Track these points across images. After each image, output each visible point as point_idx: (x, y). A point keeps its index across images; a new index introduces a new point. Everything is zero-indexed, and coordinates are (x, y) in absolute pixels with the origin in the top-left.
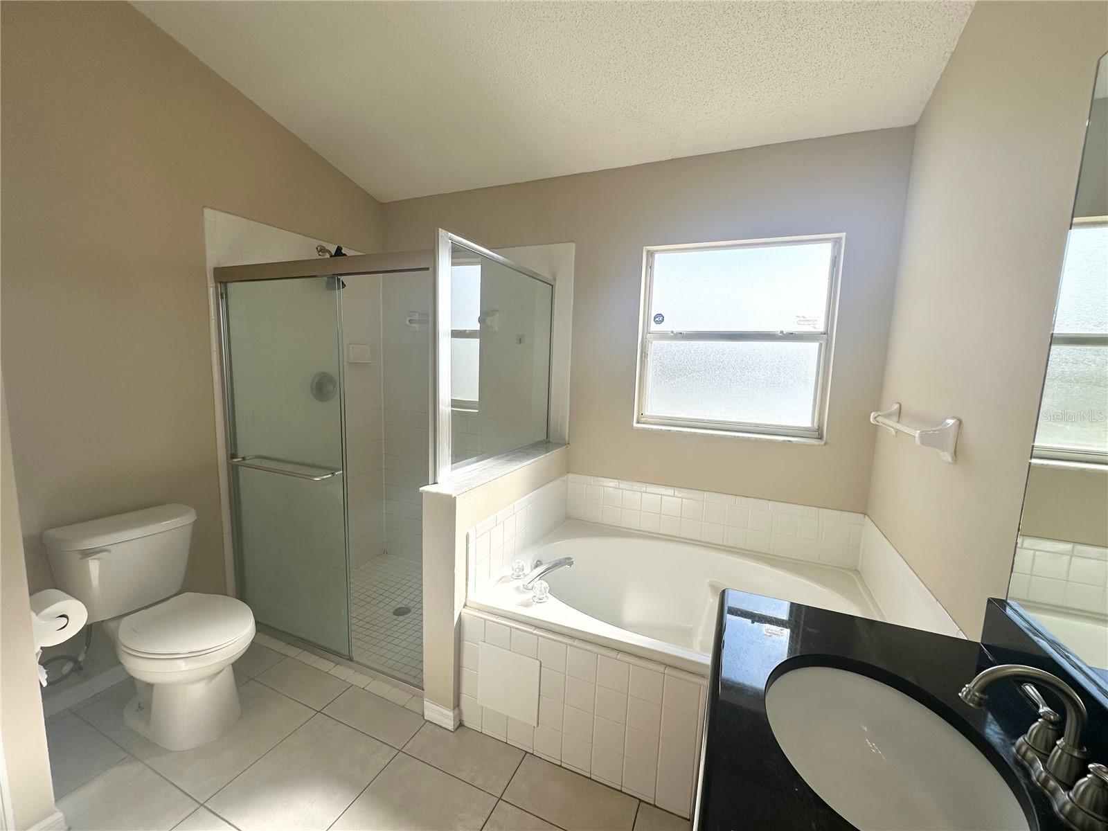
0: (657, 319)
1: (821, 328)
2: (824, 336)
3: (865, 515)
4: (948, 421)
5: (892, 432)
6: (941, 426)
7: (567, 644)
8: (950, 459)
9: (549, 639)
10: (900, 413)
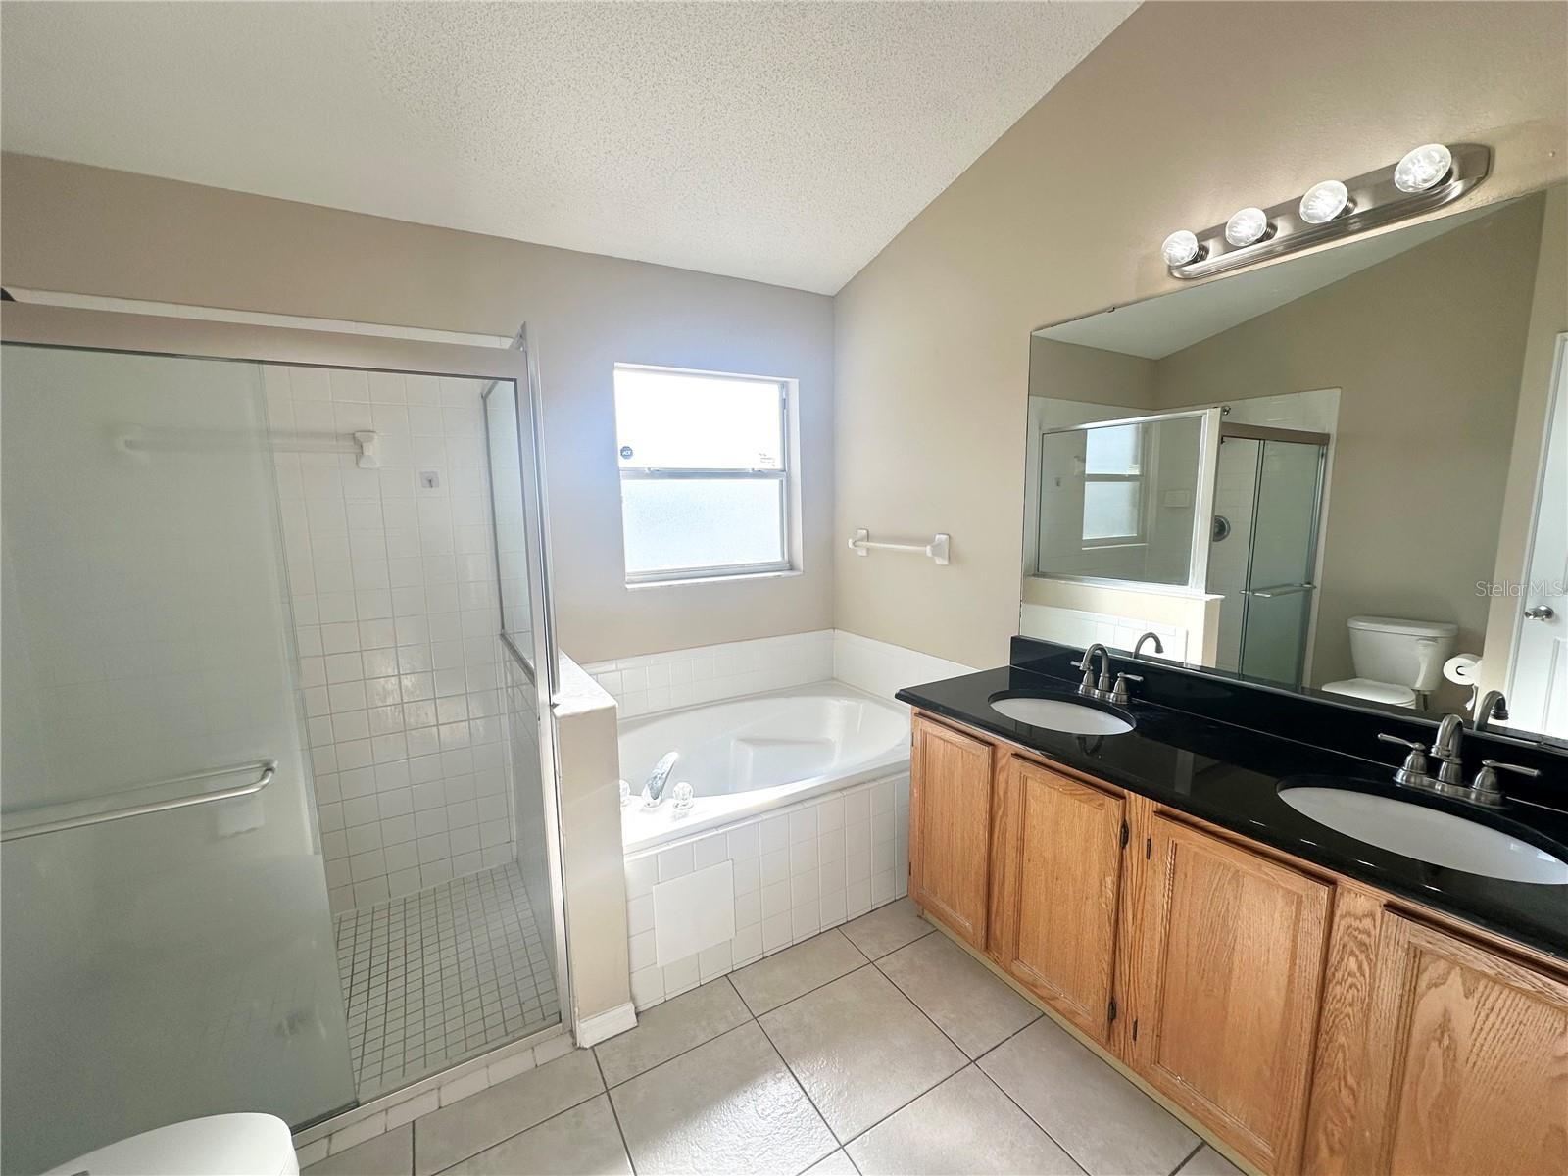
0: (625, 453)
1: (779, 466)
2: (784, 474)
3: (834, 629)
4: (937, 537)
5: (860, 553)
6: (936, 542)
7: (758, 823)
8: (946, 563)
9: (738, 829)
10: (868, 537)
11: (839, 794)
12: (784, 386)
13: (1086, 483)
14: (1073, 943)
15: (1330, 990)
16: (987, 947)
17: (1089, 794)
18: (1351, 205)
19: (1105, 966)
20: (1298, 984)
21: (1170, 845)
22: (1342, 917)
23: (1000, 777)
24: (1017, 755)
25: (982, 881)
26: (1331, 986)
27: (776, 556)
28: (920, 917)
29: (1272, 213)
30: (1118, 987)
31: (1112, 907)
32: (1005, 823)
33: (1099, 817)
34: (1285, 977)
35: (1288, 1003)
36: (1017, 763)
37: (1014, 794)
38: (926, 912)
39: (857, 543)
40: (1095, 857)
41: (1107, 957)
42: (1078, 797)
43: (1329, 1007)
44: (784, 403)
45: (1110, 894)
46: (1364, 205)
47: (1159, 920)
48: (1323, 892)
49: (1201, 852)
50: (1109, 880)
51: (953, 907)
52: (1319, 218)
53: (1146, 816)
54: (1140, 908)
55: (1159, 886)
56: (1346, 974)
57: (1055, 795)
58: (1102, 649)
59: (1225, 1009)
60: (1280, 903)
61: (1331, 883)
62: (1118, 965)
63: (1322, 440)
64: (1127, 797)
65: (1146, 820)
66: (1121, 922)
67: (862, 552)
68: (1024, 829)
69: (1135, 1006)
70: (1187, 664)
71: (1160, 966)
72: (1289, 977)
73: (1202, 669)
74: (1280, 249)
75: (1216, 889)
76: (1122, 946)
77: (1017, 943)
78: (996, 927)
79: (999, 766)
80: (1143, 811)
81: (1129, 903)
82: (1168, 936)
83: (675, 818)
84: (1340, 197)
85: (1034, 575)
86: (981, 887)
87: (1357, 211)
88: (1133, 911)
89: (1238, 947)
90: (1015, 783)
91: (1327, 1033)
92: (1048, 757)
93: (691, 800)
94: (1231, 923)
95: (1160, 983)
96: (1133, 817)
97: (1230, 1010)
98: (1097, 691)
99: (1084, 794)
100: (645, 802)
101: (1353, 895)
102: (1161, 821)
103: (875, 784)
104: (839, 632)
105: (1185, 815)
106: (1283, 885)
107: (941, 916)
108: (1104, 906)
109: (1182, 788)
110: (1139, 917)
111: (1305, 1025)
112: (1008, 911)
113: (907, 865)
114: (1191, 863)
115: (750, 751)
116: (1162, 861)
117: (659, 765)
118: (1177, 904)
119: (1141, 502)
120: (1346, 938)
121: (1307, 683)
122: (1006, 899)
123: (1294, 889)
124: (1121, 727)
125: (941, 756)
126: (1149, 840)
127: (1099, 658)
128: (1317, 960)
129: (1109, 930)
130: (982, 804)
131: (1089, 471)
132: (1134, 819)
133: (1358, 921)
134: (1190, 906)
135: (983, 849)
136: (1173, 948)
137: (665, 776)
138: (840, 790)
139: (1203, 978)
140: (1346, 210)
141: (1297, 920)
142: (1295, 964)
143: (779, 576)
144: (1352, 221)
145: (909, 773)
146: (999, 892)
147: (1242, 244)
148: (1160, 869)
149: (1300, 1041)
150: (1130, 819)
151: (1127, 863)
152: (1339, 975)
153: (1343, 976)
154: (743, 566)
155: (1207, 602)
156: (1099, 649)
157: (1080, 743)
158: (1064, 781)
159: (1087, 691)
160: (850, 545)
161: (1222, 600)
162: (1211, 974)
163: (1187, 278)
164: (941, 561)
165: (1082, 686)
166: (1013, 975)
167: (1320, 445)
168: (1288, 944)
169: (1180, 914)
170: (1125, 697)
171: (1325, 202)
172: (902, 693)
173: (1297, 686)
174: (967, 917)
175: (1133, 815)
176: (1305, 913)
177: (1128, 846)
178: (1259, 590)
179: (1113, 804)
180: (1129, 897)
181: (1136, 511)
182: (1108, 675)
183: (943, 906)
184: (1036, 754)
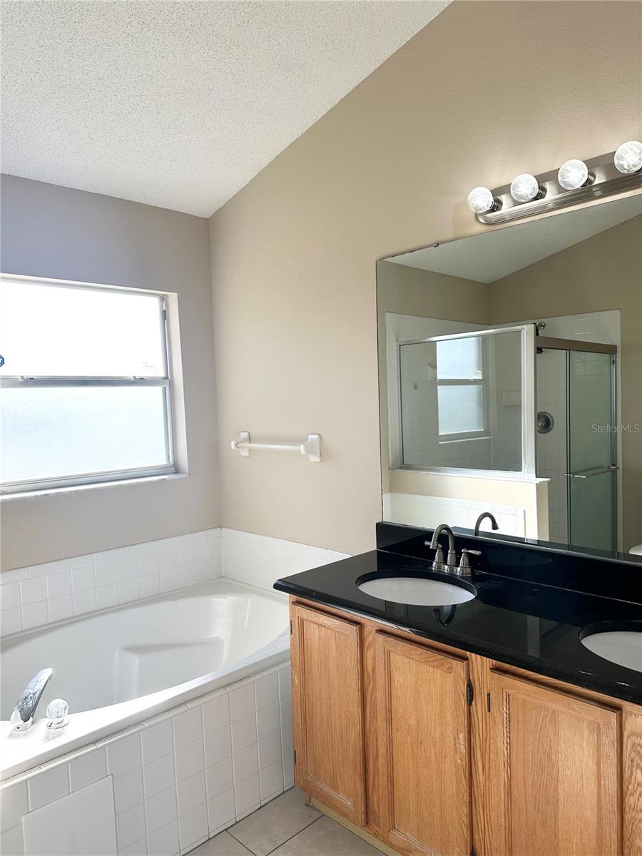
1: (162, 374)
2: (168, 379)
3: (221, 527)
4: (310, 437)
5: (243, 454)
6: (309, 441)
7: (139, 731)
8: (318, 460)
9: (116, 741)
10: (250, 439)
11: (223, 691)
12: (163, 299)
13: (439, 387)
14: (438, 803)
15: (627, 801)
16: (367, 822)
17: (439, 660)
18: (591, 178)
19: (465, 819)
20: (605, 801)
21: (505, 696)
22: (629, 737)
23: (368, 654)
24: (381, 631)
25: (359, 758)
26: (627, 798)
27: (161, 460)
28: (307, 805)
29: (541, 179)
30: (476, 836)
31: (466, 761)
32: (375, 698)
33: (450, 679)
34: (595, 797)
35: (600, 818)
36: (381, 637)
37: (380, 669)
38: (313, 799)
39: (240, 445)
40: (449, 718)
41: (465, 809)
42: (431, 664)
43: (627, 817)
44: (165, 315)
45: (463, 749)
46: (600, 179)
47: (502, 766)
48: (613, 717)
49: (528, 699)
50: (461, 736)
51: (335, 788)
52: (571, 186)
53: (485, 672)
54: (487, 759)
55: (499, 733)
56: (636, 785)
57: (413, 664)
58: (447, 528)
59: (556, 836)
60: (586, 733)
61: (617, 708)
62: (474, 816)
63: (610, 350)
64: (469, 657)
65: (485, 677)
66: (474, 774)
67: (245, 453)
68: (390, 700)
69: (491, 849)
70: (527, 539)
71: (506, 807)
72: (598, 796)
73: (539, 543)
74: (551, 206)
75: (541, 729)
76: (477, 798)
77: (392, 812)
78: (374, 799)
79: (366, 644)
80: (482, 670)
81: (479, 755)
82: (510, 780)
83: (48, 738)
84: (583, 172)
85: (400, 468)
86: (358, 764)
87: (597, 182)
88: (483, 762)
89: (561, 777)
90: (380, 658)
91: (629, 840)
92: (417, 633)
93: (67, 718)
94: (554, 757)
95: (507, 825)
96: (475, 676)
97: (560, 837)
98: (446, 567)
99: (436, 660)
100: (14, 726)
101: (634, 717)
102: (496, 676)
103: (259, 676)
104: (227, 530)
105: (513, 668)
106: (586, 717)
107: (326, 800)
108: (459, 761)
109: (533, 651)
110: (487, 767)
111: (613, 836)
112: (382, 781)
113: (293, 754)
114: (521, 710)
115: (135, 660)
116: (499, 711)
117: (31, 685)
118: (514, 748)
119: (485, 402)
120: (633, 754)
121: (620, 549)
122: (381, 771)
123: (594, 719)
124: (464, 596)
125: (316, 640)
126: (489, 695)
127: (446, 535)
128: (615, 777)
129: (464, 783)
130: (354, 682)
131: (439, 377)
132: (476, 678)
133: (639, 738)
134: (524, 749)
135: (358, 728)
136: (514, 789)
137: (38, 693)
138: (224, 687)
139: (538, 811)
140: (589, 181)
141: (599, 745)
142: (601, 784)
143: (164, 479)
144: (594, 189)
145: (290, 663)
146: (374, 766)
147: (523, 201)
148: (499, 720)
149: (611, 851)
150: (473, 678)
151: (475, 718)
152: (631, 787)
153: (634, 787)
154: (125, 471)
155: (537, 484)
156: (446, 529)
157: (436, 615)
158: (419, 650)
159: (439, 567)
160: (233, 447)
161: (548, 482)
162: (544, 807)
163: (489, 223)
164: (314, 459)
165: (434, 563)
166: (391, 845)
167: (611, 354)
168: (594, 768)
169: (517, 758)
170: (469, 570)
171: (575, 175)
172: (280, 583)
173: (614, 552)
174: (348, 798)
175: (476, 674)
176: (603, 738)
177: (473, 702)
178: (578, 473)
179: (458, 666)
180: (478, 750)
181: (482, 410)
182: (454, 552)
183: (327, 789)
184: (406, 631)
